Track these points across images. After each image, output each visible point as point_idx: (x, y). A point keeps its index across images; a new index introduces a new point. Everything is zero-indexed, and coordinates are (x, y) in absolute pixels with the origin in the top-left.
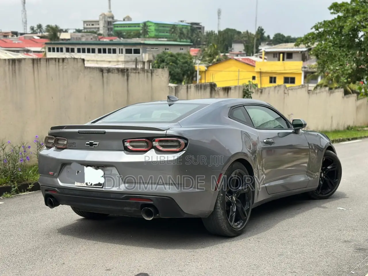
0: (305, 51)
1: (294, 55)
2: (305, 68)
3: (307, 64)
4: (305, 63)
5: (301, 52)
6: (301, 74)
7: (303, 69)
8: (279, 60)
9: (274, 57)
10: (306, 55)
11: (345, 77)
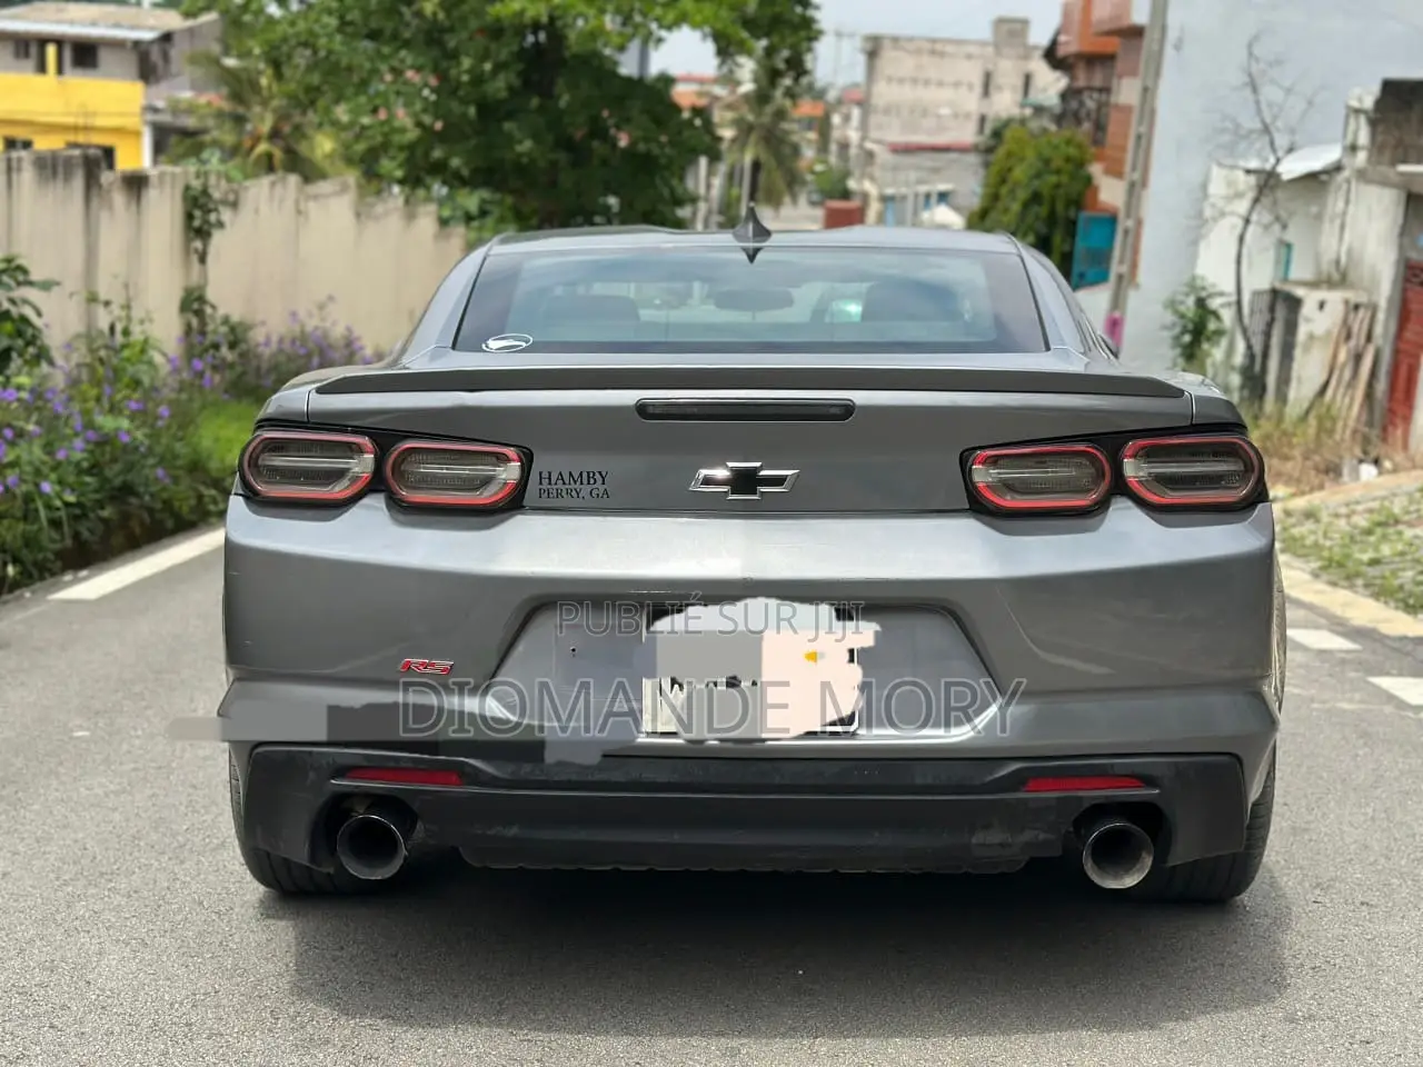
0: (152, 42)
1: (104, 56)
2: (155, 110)
3: (161, 95)
4: (154, 89)
5: (137, 44)
6: (137, 134)
7: (150, 117)
8: (41, 68)
9: (17, 55)
10: (155, 55)
11: (393, 158)
